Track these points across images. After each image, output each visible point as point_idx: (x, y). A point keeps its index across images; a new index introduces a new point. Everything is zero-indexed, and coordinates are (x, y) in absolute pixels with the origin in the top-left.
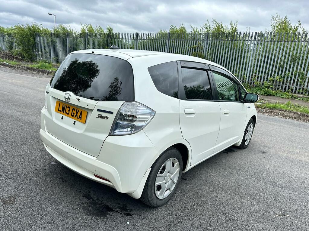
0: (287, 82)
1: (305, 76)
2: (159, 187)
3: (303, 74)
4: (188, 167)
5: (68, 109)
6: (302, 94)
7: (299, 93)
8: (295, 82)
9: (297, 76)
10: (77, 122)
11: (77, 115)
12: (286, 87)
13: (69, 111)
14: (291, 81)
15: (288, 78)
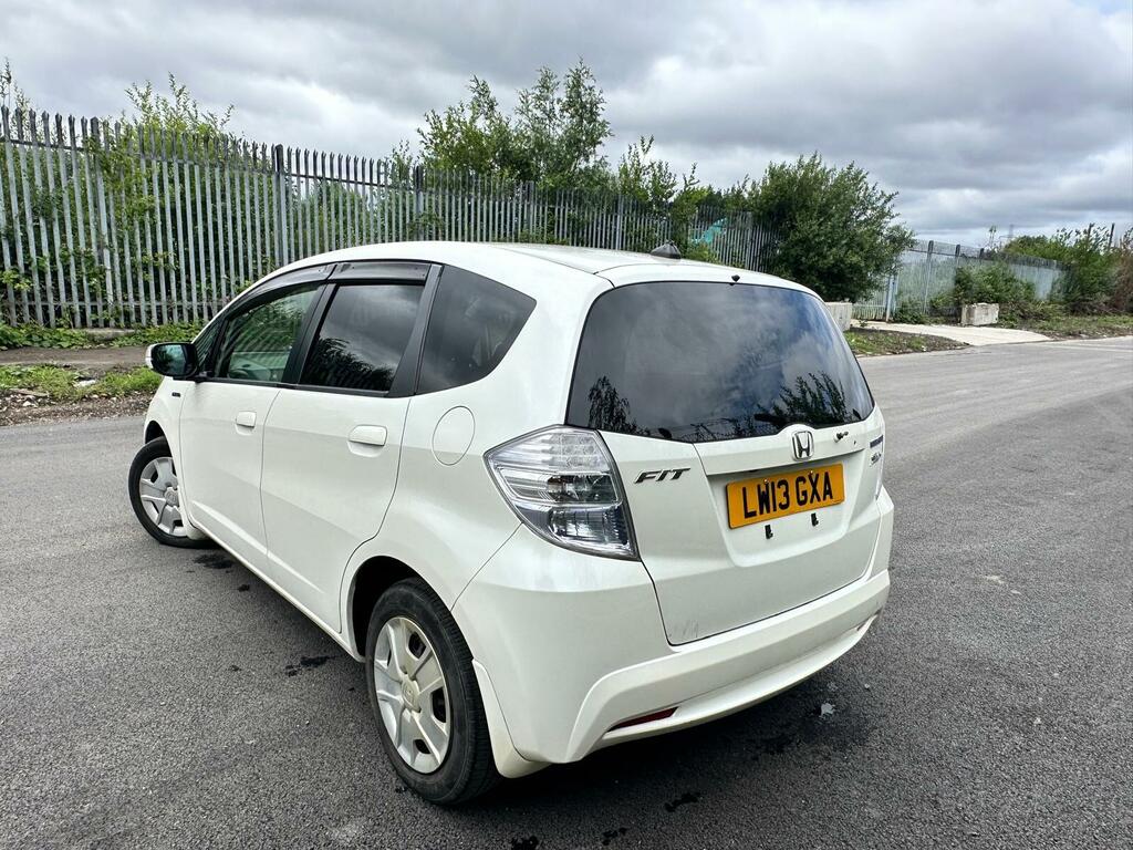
0: (43, 292)
1: (97, 264)
3: (90, 258)
6: (106, 324)
7: (95, 324)
8: (74, 289)
9: (73, 268)
11: (815, 492)
12: (45, 308)
13: (786, 494)
14: (56, 284)
15: (42, 275)
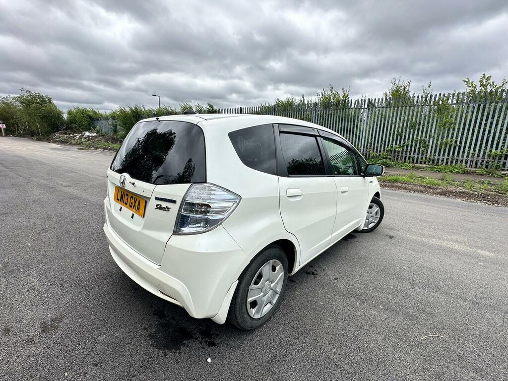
0: (406, 151)
1: (427, 143)
2: (254, 304)
3: (425, 142)
4: (297, 268)
5: (126, 197)
6: (425, 163)
7: (421, 163)
8: (417, 151)
9: (418, 144)
10: (135, 215)
11: (135, 205)
12: (406, 157)
13: (127, 199)
14: (411, 150)
15: (407, 146)
